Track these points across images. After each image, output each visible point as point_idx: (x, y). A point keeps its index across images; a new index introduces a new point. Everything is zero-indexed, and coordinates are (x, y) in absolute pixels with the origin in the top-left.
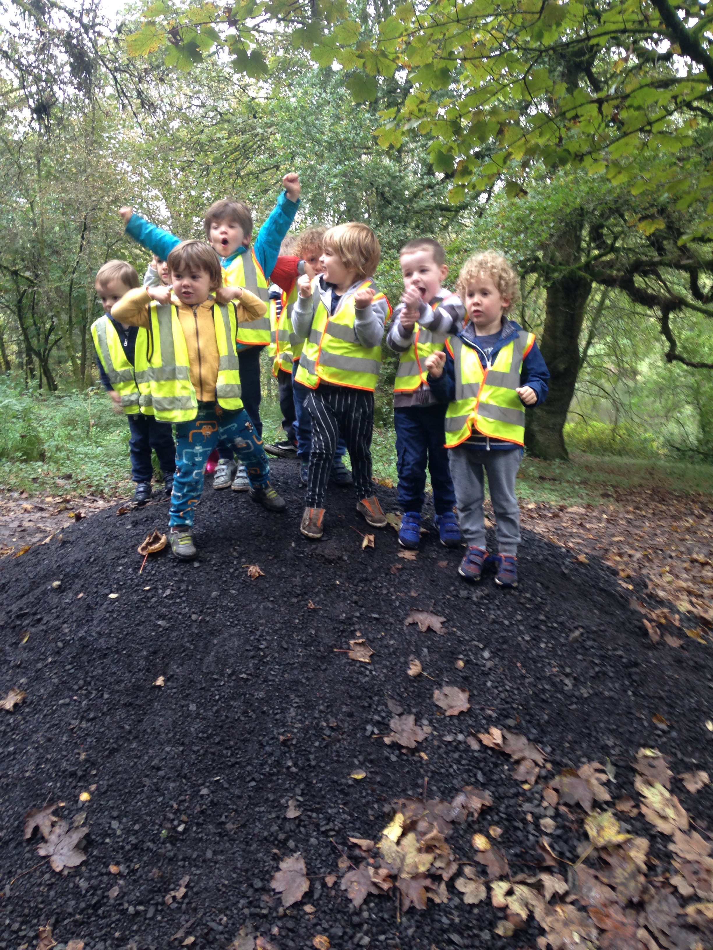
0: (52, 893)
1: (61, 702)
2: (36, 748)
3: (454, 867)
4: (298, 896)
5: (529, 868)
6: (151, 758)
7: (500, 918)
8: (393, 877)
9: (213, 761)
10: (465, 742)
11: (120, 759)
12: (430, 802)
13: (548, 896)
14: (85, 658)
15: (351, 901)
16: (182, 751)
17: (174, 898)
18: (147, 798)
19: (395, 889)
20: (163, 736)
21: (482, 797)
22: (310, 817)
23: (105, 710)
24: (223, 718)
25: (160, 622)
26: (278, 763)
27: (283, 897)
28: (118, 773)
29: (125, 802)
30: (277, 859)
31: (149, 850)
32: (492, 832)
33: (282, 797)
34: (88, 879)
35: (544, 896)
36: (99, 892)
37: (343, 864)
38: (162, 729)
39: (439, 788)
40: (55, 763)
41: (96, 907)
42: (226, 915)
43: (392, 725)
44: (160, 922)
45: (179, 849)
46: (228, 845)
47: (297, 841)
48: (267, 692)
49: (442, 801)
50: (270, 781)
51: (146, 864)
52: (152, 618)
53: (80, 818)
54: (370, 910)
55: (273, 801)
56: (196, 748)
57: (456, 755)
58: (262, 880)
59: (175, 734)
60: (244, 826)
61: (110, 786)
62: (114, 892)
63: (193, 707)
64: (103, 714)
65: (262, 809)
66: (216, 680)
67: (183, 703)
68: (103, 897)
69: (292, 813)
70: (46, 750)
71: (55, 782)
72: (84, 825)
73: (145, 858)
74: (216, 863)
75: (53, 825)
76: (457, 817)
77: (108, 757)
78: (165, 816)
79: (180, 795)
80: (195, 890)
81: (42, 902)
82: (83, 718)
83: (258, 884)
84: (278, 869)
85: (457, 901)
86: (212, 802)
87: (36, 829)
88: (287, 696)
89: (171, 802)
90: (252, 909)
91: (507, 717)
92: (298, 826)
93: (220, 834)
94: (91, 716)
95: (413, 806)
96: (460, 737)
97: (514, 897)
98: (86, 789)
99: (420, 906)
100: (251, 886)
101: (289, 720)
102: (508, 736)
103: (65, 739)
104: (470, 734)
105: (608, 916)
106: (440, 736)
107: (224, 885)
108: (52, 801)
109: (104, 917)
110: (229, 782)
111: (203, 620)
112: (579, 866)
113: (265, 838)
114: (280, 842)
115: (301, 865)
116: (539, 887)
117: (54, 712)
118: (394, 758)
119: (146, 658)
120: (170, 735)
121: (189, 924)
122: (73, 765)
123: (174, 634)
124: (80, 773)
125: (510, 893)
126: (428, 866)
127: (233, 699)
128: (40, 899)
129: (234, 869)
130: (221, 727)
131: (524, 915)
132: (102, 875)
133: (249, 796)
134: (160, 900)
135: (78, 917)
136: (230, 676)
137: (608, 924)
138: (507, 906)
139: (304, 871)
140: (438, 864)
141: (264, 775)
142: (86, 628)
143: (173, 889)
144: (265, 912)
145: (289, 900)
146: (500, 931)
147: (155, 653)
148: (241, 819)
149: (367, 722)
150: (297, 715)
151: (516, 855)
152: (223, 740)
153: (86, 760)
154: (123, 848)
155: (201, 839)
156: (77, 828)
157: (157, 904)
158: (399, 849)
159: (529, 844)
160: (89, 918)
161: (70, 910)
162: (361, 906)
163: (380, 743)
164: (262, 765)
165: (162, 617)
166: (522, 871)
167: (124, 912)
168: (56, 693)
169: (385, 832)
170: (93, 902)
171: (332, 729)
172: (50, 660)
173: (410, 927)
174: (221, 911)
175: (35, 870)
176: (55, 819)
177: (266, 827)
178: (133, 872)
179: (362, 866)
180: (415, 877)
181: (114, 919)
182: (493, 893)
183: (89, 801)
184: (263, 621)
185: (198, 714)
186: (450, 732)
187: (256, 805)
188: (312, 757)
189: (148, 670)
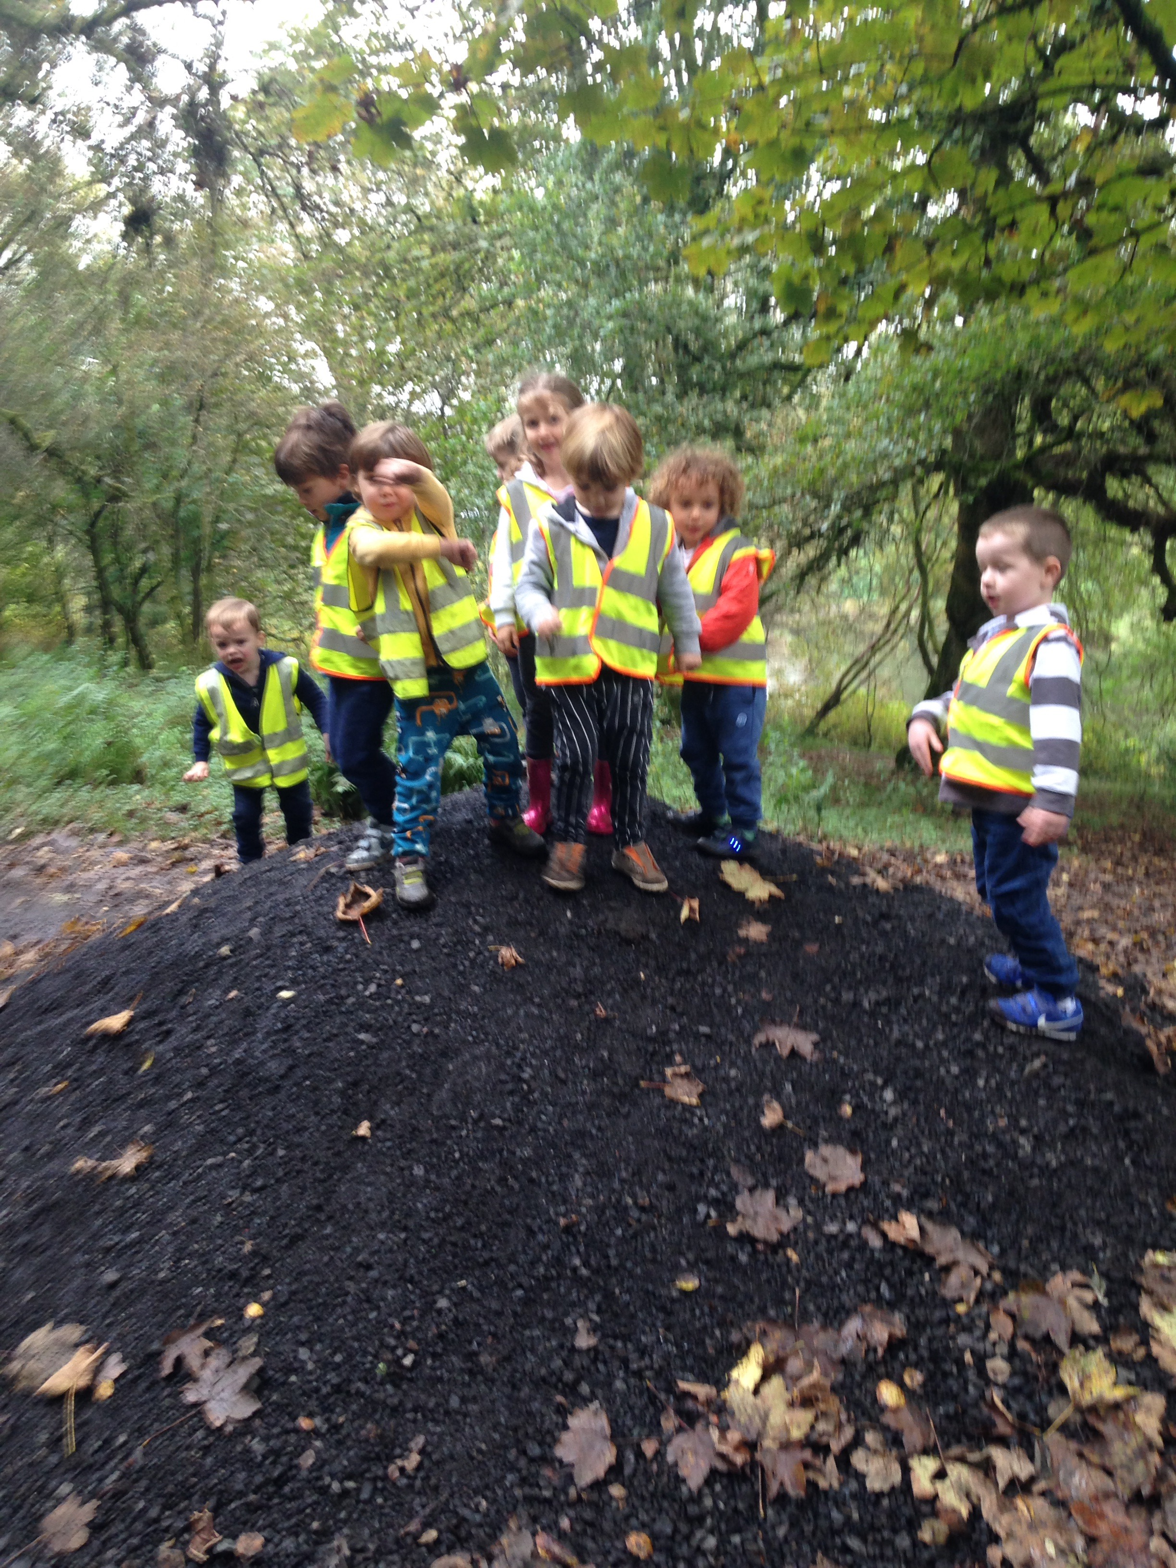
0: (209, 1460)
1: (210, 1161)
2: (175, 1234)
3: (848, 1433)
4: (600, 1471)
5: (970, 1438)
6: (357, 1250)
7: (925, 1516)
8: (750, 1446)
9: (455, 1255)
10: (859, 1234)
11: (307, 1251)
12: (805, 1328)
13: (1002, 1484)
14: (245, 1092)
15: (684, 1481)
16: (405, 1241)
17: (402, 1470)
18: (353, 1312)
19: (754, 1464)
20: (373, 1216)
21: (890, 1323)
22: (612, 1348)
23: (280, 1173)
24: (468, 1187)
25: (362, 1036)
26: (558, 1261)
27: (576, 1472)
28: (304, 1273)
29: (318, 1319)
30: (563, 1412)
31: (360, 1394)
32: (907, 1379)
33: (566, 1314)
34: (266, 1439)
35: (996, 1484)
36: (284, 1459)
37: (669, 1422)
38: (371, 1205)
39: (818, 1308)
40: (205, 1258)
41: (280, 1481)
42: (485, 1497)
43: (739, 1204)
44: (381, 1507)
45: (405, 1393)
46: (483, 1387)
47: (593, 1385)
48: (535, 1149)
49: (824, 1327)
50: (547, 1289)
51: (356, 1416)
52: (350, 1029)
53: (248, 1344)
54: (715, 1497)
55: (554, 1320)
56: (426, 1236)
57: (846, 1255)
58: (541, 1444)
59: (393, 1213)
60: (508, 1359)
61: (294, 1293)
62: (308, 1459)
63: (419, 1171)
64: (278, 1181)
65: (537, 1333)
66: (453, 1128)
67: (403, 1163)
68: (291, 1467)
69: (584, 1340)
70: (190, 1236)
71: (207, 1287)
72: (254, 1354)
73: (354, 1407)
74: (465, 1415)
75: (207, 1353)
76: (851, 1351)
77: (287, 1247)
78: (382, 1341)
79: (404, 1309)
80: (435, 1457)
81: (194, 1475)
82: (244, 1188)
83: (535, 1450)
84: (566, 1427)
85: (853, 1485)
86: (455, 1320)
87: (179, 1361)
88: (570, 1156)
89: (391, 1320)
90: (527, 1490)
91: (926, 1195)
92: (595, 1361)
93: (471, 1372)
94: (259, 1183)
95: (778, 1335)
96: (851, 1227)
97: (947, 1482)
98: (256, 1299)
99: (794, 1492)
100: (524, 1452)
101: (574, 1193)
102: (929, 1226)
103: (219, 1218)
104: (865, 1222)
105: (1102, 1516)
106: (818, 1225)
107: (480, 1451)
108: (202, 1317)
109: (291, 1500)
110: (481, 1289)
111: (431, 1033)
112: (1052, 1437)
113: (544, 1380)
114: (566, 1385)
115: (603, 1422)
116: (987, 1468)
117: (200, 1177)
118: (743, 1258)
119: (342, 1093)
120: (385, 1214)
121: (428, 1510)
122: (232, 1260)
123: (385, 1055)
124: (245, 1273)
125: (940, 1475)
126: (805, 1429)
127: (482, 1157)
128: (191, 1470)
129: (495, 1427)
130: (466, 1203)
131: (964, 1511)
132: (287, 1432)
133: (515, 1314)
134: (380, 1473)
135: (252, 1497)
136: (476, 1122)
137: (1103, 1529)
138: (936, 1497)
139: (608, 1431)
140: (821, 1426)
141: (537, 1279)
142: (245, 1045)
143: (401, 1456)
144: (547, 1493)
145: (586, 1477)
146: (926, 1535)
147: (355, 1084)
148: (504, 1349)
149: (698, 1199)
150: (585, 1185)
151: (947, 1416)
152: (469, 1223)
153: (254, 1253)
154: (317, 1390)
155: (440, 1379)
156: (245, 1358)
157: (375, 1479)
158: (759, 1401)
159: (969, 1400)
160: (270, 1499)
161: (239, 1486)
162: (700, 1491)
163: (720, 1232)
164: (533, 1264)
165: (365, 1027)
166: (959, 1441)
167: (324, 1490)
168: (201, 1148)
169: (735, 1374)
170: (276, 1474)
171: (642, 1209)
172: (189, 1095)
173: (781, 1523)
174: (477, 1492)
175: (182, 1425)
176: (208, 1344)
177: (544, 1360)
178: (335, 1428)
179: (699, 1426)
180: (786, 1446)
181: (309, 1501)
182: (913, 1476)
183: (261, 1317)
184: (524, 1035)
185: (428, 1181)
186: (833, 1218)
187: (525, 1327)
188: (612, 1252)
189: (346, 1112)
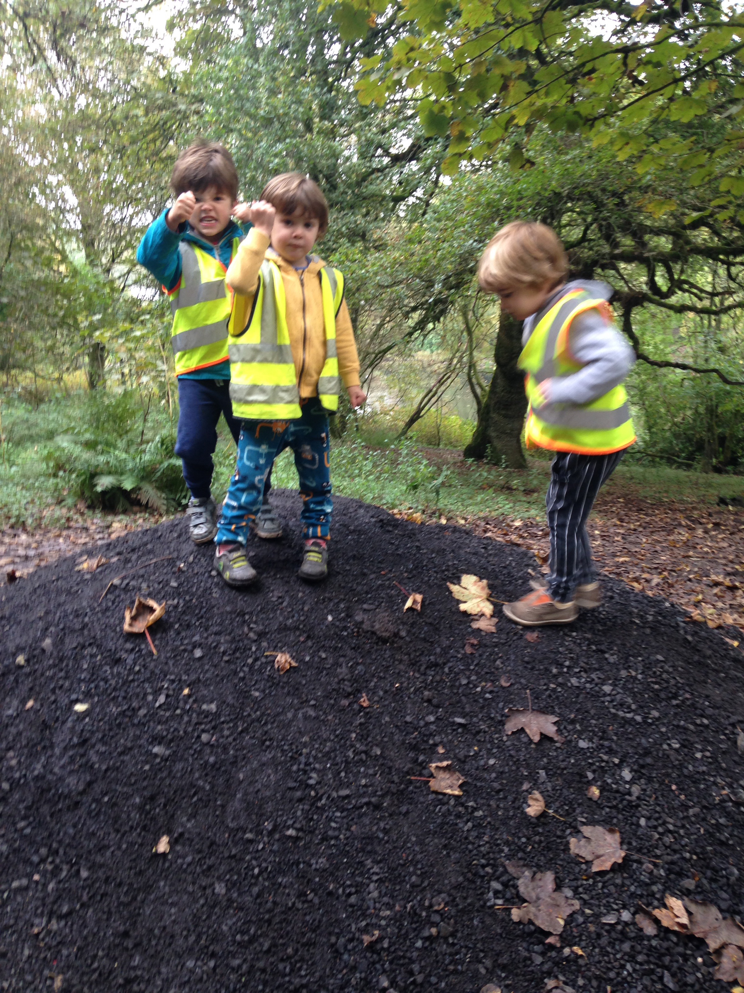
1: (15, 884)
10: (634, 924)
14: (45, 809)
16: (215, 968)
23: (85, 898)
24: (269, 905)
25: (156, 750)
26: (366, 983)
38: (177, 929)
48: (330, 857)
52: (143, 742)
57: (626, 947)
59: (199, 937)
63: (220, 888)
66: (250, 841)
67: (204, 881)
82: (50, 915)
88: (361, 863)
91: (681, 874)
96: (626, 916)
101: (371, 904)
102: (693, 908)
103: (27, 951)
104: (638, 910)
106: (597, 916)
111: (218, 742)
117: (5, 903)
119: (141, 808)
123: (179, 766)
127: (281, 872)
130: (269, 922)
136: (271, 833)
142: (43, 760)
147: (152, 798)
150: (381, 896)
152: (274, 945)
153: (64, 991)
165: (157, 739)
184: (305, 739)
185: (230, 900)
186: (609, 909)
188: (416, 967)
189: (145, 829)
